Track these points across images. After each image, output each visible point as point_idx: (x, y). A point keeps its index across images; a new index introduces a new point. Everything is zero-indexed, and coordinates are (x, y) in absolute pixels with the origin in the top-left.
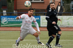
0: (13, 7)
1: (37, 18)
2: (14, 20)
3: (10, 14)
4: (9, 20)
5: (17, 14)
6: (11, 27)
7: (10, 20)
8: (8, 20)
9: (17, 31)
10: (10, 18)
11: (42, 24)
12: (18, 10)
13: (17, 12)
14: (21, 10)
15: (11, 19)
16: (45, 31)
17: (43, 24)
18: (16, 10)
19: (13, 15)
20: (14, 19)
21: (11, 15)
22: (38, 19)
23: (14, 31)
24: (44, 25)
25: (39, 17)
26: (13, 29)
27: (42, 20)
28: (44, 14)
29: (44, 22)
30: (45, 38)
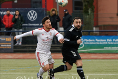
0: (93, 21)
2: (94, 42)
3: (88, 33)
4: (86, 42)
5: (98, 32)
6: (89, 53)
7: (88, 42)
8: (84, 42)
9: (99, 59)
10: (88, 39)
12: (100, 27)
13: (98, 30)
14: (105, 26)
15: (90, 40)
18: (96, 26)
19: (93, 35)
20: (94, 40)
21: (89, 35)
23: (93, 60)
26: (93, 56)
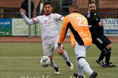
1: (7, 22)
11: (15, 32)
16: (19, 44)
17: (17, 31)
22: (9, 23)
24: (17, 33)
25: (10, 20)
27: (15, 26)
28: (17, 16)
29: (17, 29)
30: (19, 54)
